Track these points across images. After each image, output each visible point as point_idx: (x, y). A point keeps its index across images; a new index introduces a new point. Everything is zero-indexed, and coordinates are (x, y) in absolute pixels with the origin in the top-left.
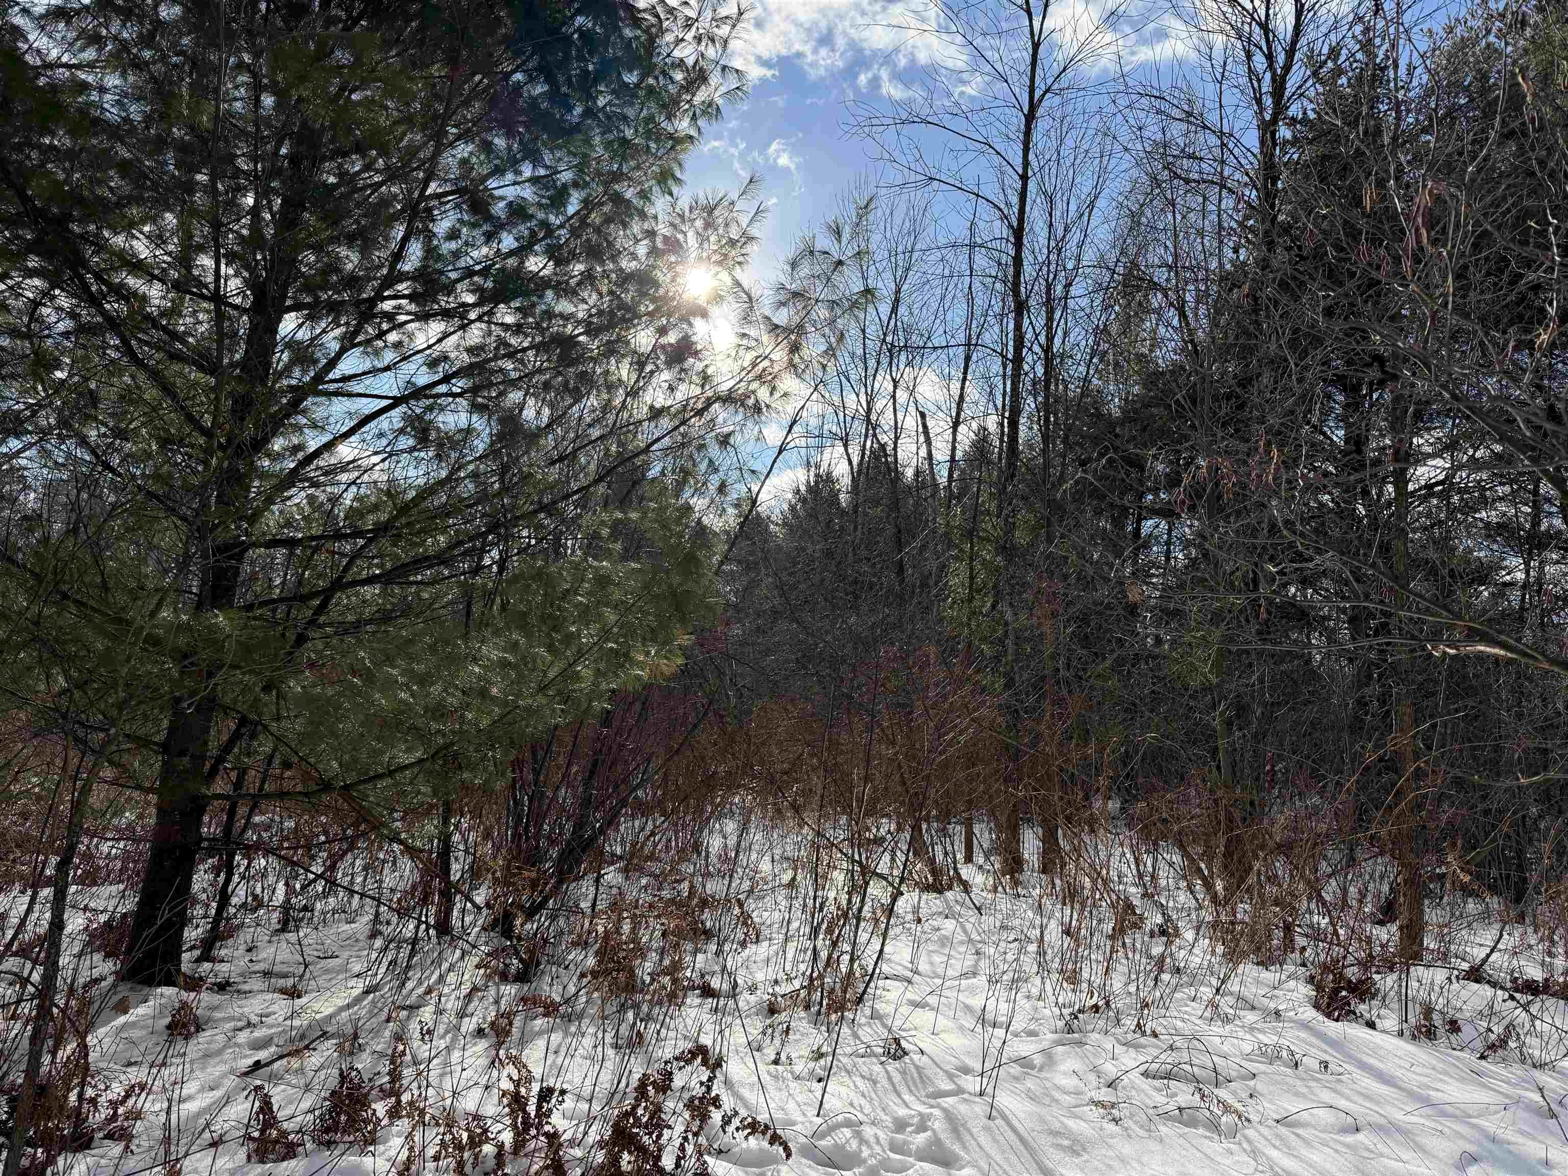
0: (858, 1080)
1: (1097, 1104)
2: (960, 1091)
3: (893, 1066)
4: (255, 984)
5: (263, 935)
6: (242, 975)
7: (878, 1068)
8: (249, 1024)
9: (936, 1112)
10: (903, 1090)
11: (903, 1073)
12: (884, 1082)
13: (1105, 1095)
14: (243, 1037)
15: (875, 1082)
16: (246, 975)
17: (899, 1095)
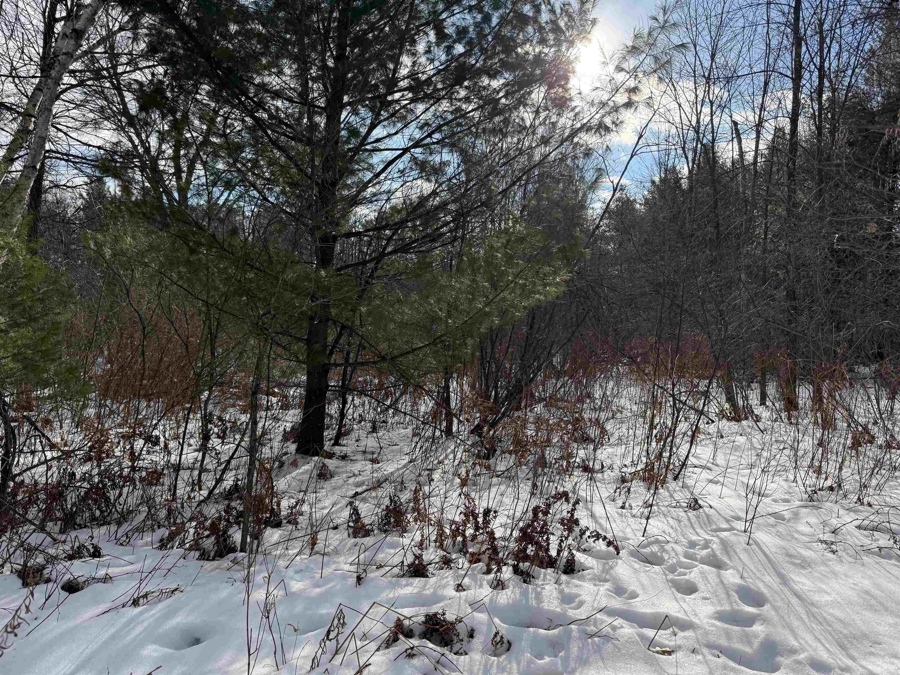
0: (670, 519)
1: (822, 542)
2: (732, 529)
3: (692, 514)
4: (359, 457)
5: (363, 434)
6: (352, 452)
7: (683, 514)
8: (354, 475)
9: (715, 539)
10: (696, 526)
11: (698, 517)
12: (686, 522)
13: (829, 537)
14: (351, 480)
15: (680, 521)
16: (355, 453)
17: (694, 529)
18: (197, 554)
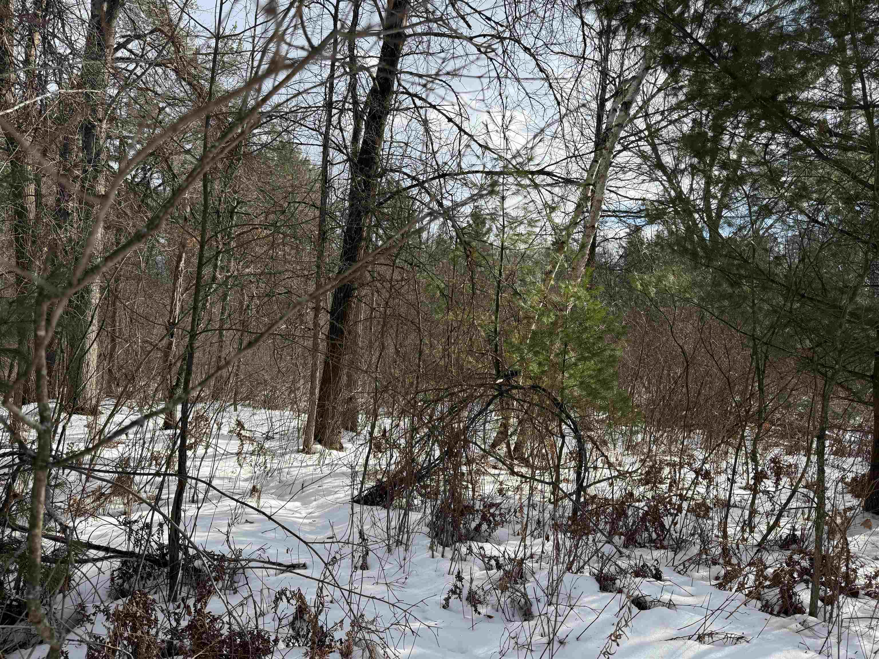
18: (759, 604)
